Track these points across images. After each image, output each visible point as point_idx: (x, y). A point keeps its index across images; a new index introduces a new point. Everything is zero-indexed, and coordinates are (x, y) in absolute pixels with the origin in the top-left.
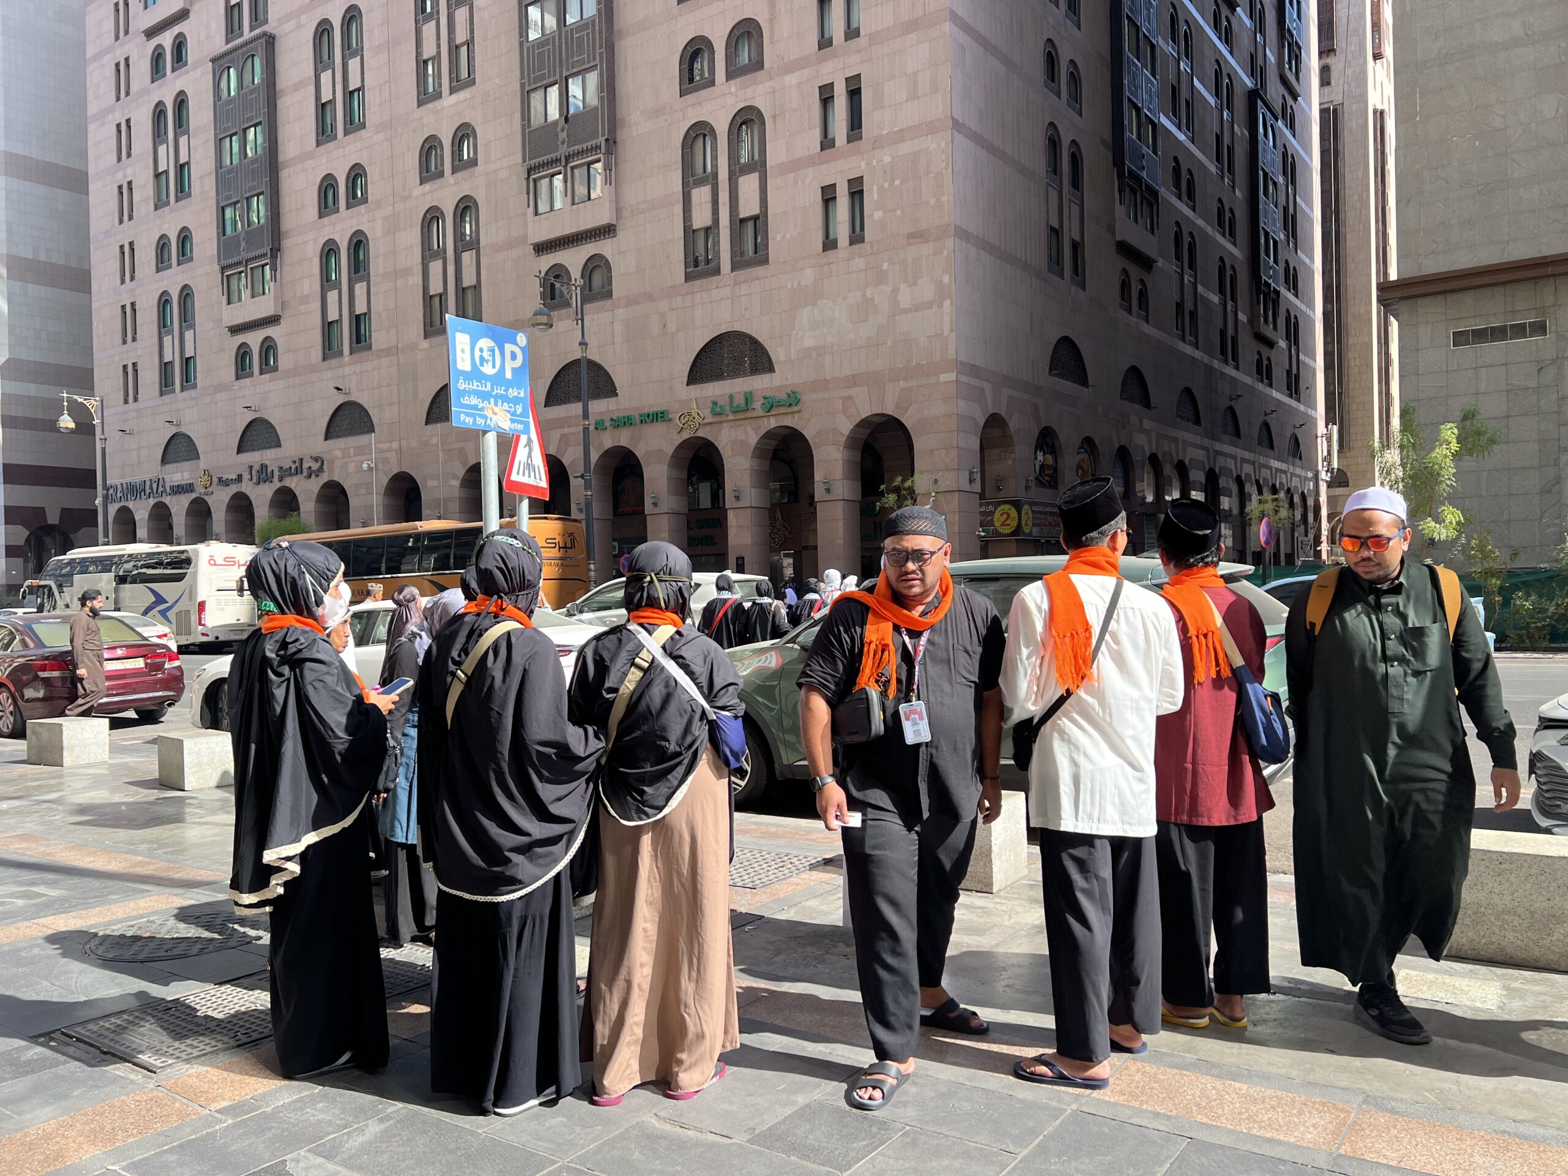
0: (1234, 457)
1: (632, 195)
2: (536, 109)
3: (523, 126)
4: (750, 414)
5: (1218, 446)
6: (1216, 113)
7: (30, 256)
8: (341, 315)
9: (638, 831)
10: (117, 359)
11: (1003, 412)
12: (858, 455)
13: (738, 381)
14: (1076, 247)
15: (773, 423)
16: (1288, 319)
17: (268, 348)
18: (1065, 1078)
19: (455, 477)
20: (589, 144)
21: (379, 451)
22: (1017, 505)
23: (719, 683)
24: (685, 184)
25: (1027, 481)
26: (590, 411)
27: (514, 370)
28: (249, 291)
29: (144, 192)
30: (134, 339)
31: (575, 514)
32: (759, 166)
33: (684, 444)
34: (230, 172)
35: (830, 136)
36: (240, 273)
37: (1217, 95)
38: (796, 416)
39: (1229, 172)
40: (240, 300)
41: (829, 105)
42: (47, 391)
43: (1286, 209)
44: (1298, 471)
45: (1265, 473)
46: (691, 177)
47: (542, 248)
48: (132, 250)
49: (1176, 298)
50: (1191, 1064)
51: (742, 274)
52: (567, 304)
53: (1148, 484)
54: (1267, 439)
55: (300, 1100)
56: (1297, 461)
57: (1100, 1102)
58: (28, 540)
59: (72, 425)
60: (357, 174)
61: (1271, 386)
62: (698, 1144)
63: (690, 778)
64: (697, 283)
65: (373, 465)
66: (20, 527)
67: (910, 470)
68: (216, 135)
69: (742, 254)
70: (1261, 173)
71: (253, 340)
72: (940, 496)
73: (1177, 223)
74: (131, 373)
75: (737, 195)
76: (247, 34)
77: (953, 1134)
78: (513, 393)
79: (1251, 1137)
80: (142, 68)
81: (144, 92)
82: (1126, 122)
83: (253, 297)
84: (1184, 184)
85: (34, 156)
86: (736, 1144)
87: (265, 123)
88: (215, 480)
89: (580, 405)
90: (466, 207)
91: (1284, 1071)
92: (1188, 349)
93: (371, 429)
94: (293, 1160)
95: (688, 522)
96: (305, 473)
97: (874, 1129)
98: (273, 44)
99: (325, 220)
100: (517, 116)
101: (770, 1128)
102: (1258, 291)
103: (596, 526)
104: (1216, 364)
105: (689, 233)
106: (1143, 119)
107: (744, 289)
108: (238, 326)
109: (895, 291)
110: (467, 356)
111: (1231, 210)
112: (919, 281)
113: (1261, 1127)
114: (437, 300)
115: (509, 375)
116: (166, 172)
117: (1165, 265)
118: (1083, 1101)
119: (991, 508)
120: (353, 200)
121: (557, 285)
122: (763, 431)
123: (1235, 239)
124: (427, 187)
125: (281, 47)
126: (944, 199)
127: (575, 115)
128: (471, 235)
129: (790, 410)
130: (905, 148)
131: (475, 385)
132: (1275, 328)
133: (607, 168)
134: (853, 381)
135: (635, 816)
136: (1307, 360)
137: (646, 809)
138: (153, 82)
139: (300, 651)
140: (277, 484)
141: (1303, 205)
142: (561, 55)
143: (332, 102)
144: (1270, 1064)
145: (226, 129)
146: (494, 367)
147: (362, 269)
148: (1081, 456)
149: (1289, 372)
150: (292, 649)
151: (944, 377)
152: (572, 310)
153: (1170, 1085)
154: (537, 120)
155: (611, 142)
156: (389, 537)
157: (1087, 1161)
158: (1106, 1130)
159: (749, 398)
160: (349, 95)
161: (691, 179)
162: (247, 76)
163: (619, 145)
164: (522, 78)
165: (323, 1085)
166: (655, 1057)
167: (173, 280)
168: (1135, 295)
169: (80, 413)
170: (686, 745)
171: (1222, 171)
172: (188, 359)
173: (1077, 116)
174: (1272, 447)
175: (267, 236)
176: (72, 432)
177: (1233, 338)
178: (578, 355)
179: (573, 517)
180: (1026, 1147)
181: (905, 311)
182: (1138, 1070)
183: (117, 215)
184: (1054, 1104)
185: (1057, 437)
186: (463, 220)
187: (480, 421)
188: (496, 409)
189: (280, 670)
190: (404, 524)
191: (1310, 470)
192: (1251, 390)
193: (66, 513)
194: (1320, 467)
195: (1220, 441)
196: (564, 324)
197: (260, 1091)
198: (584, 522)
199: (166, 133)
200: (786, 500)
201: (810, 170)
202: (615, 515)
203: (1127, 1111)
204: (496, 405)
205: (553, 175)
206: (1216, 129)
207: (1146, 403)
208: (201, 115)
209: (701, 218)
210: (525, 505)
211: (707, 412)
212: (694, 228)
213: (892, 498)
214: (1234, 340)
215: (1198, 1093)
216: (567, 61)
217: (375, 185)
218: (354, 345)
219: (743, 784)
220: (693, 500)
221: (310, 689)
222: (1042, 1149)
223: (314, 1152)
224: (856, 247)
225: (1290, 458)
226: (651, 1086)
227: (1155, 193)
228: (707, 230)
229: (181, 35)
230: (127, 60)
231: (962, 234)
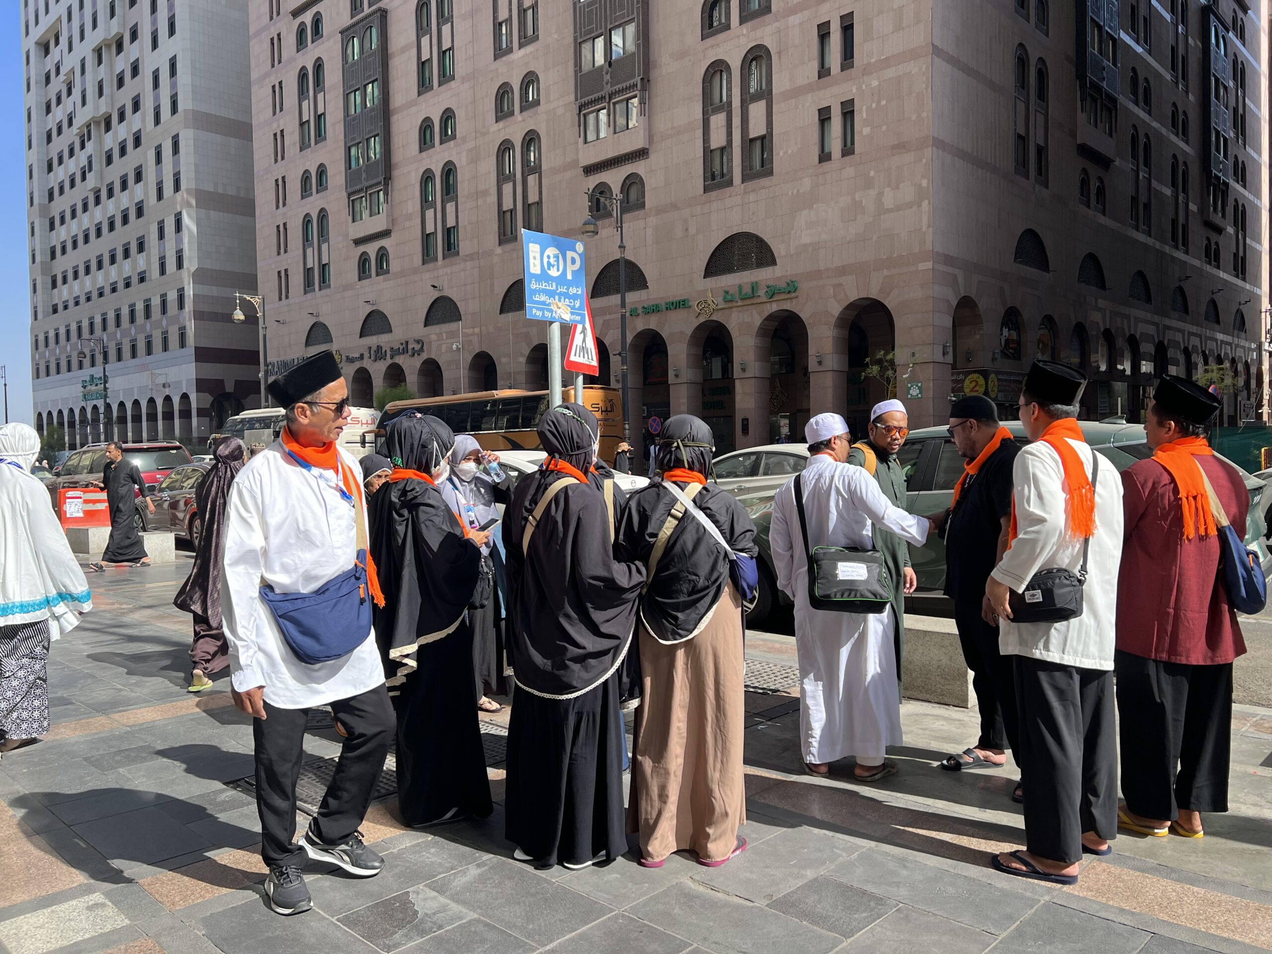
0: (1182, 331)
1: (662, 123)
2: (585, 57)
3: (576, 71)
4: (755, 301)
5: (1167, 322)
6: (1171, 28)
7: (212, 190)
8: (436, 229)
9: (673, 649)
10: (273, 266)
11: (973, 295)
12: (846, 333)
13: (746, 274)
14: (1041, 151)
15: (774, 307)
16: (1236, 207)
17: (382, 255)
18: (1038, 873)
19: (522, 355)
20: (628, 83)
21: (464, 335)
22: (985, 374)
23: (738, 530)
24: (705, 113)
25: (994, 353)
26: (627, 301)
27: (573, 272)
28: (368, 211)
29: (292, 138)
30: (286, 251)
31: (613, 384)
32: (766, 94)
33: (701, 327)
34: (354, 119)
35: (826, 66)
36: (362, 197)
37: (1173, 12)
38: (794, 301)
39: (1183, 78)
40: (361, 219)
41: (826, 41)
42: (225, 292)
43: (1235, 110)
44: (1243, 343)
45: (1211, 345)
46: (710, 106)
47: (590, 170)
48: (284, 182)
49: (1131, 192)
50: (1152, 868)
51: (751, 184)
52: (611, 215)
53: (1102, 356)
54: (1214, 314)
55: (418, 845)
56: (1243, 334)
57: (1069, 896)
58: (212, 404)
59: (242, 317)
60: (448, 116)
61: (1218, 267)
62: (726, 904)
63: (715, 607)
64: (713, 194)
65: (460, 346)
66: (207, 394)
67: (891, 346)
68: (344, 91)
69: (751, 169)
70: (1213, 79)
71: (372, 249)
72: (917, 367)
73: (1134, 126)
74: (283, 277)
75: (748, 119)
76: (367, 10)
77: (940, 913)
78: (573, 291)
79: (1207, 935)
80: (289, 41)
81: (292, 60)
82: (1089, 39)
83: (371, 216)
84: (1141, 91)
85: (213, 112)
86: (758, 907)
87: (380, 79)
88: (344, 358)
89: (619, 296)
90: (531, 139)
91: (1238, 879)
92: (1141, 237)
93: (459, 318)
94: (414, 892)
95: (703, 390)
96: (410, 352)
97: (872, 904)
98: (386, 17)
99: (424, 154)
100: (571, 63)
101: (785, 896)
102: (1209, 184)
103: (630, 393)
104: (1167, 249)
105: (708, 152)
106: (1105, 35)
107: (752, 197)
108: (360, 238)
109: (880, 194)
110: (538, 262)
111: (1185, 113)
112: (901, 185)
113: (1218, 928)
114: (508, 214)
115: (569, 277)
116: (308, 121)
117: (1123, 164)
118: (1055, 893)
119: (961, 377)
120: (446, 137)
121: (602, 200)
122: (766, 314)
123: (1187, 138)
124: (501, 124)
125: (392, 19)
126: (924, 115)
127: (617, 61)
128: (534, 162)
129: (789, 296)
130: (890, 73)
131: (544, 286)
132: (1224, 216)
133: (642, 102)
134: (843, 271)
135: (670, 637)
136: (1254, 244)
137: (680, 631)
138: (298, 52)
139: (416, 497)
140: (389, 361)
141: (1252, 106)
142: (606, 11)
143: (430, 60)
144: (1225, 872)
145: (351, 87)
146: (558, 270)
147: (452, 191)
148: (1042, 331)
149: (1236, 255)
150: (410, 496)
151: (922, 266)
152: (613, 220)
153: (1134, 885)
154: (586, 66)
155: (646, 80)
156: (473, 403)
157: (1060, 947)
158: (1076, 920)
159: (754, 287)
160: (443, 54)
161: (710, 108)
162: (367, 45)
163: (652, 82)
164: (575, 32)
165: (435, 835)
166: (690, 831)
167: (313, 205)
168: (1093, 191)
169: (248, 308)
170: (713, 579)
171: (1177, 78)
172: (324, 266)
173: (1044, 36)
174: (1218, 322)
175: (381, 167)
176: (243, 322)
177: (1183, 226)
178: (617, 256)
179: (612, 386)
180: (1005, 930)
181: (889, 211)
182: (1104, 870)
183: (273, 156)
184: (1029, 894)
185: (1021, 315)
186: (528, 150)
187: (548, 314)
188: (560, 305)
189: (401, 511)
190: (484, 393)
191: (1254, 342)
192: (1200, 271)
193: (238, 383)
194: (1263, 339)
195: (1169, 317)
196: (607, 230)
197: (388, 836)
198: (621, 391)
199: (308, 91)
200: (784, 371)
201: (810, 95)
202: (645, 384)
203: (1095, 906)
204: (560, 300)
205: (599, 111)
206: (1172, 42)
207: (1102, 285)
208: (333, 76)
209: (717, 140)
210: (580, 379)
211: (720, 299)
212: (712, 148)
213: (875, 370)
214: (1185, 228)
215: (1159, 894)
216: (611, 16)
217: (462, 126)
218: (446, 252)
219: (752, 607)
220: (707, 372)
221: (423, 526)
222: (1020, 934)
223: (431, 887)
224: (847, 158)
225: (1236, 332)
226: (687, 854)
227: (1114, 101)
228: (722, 149)
229: (318, 13)
230: (279, 35)
231: (939, 143)
